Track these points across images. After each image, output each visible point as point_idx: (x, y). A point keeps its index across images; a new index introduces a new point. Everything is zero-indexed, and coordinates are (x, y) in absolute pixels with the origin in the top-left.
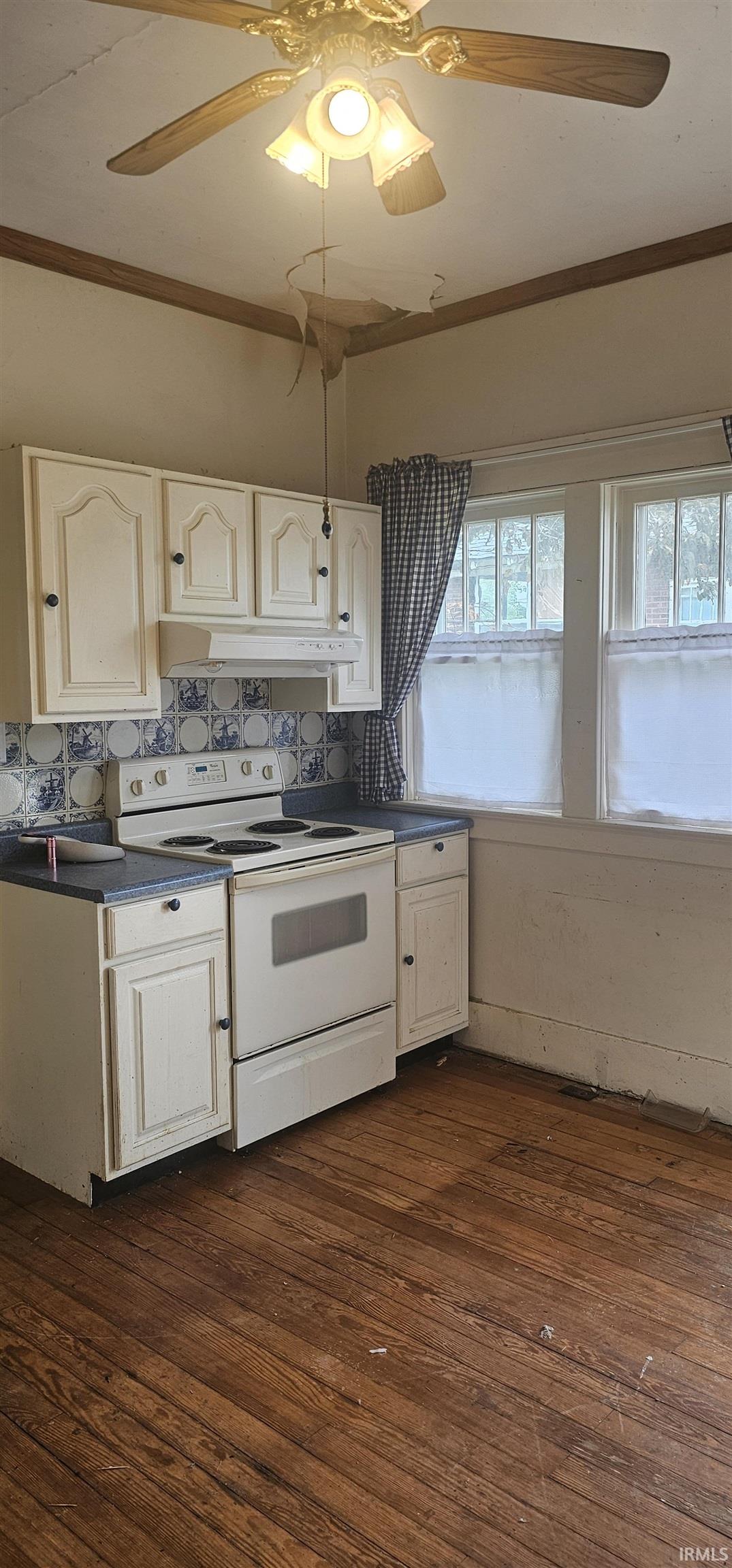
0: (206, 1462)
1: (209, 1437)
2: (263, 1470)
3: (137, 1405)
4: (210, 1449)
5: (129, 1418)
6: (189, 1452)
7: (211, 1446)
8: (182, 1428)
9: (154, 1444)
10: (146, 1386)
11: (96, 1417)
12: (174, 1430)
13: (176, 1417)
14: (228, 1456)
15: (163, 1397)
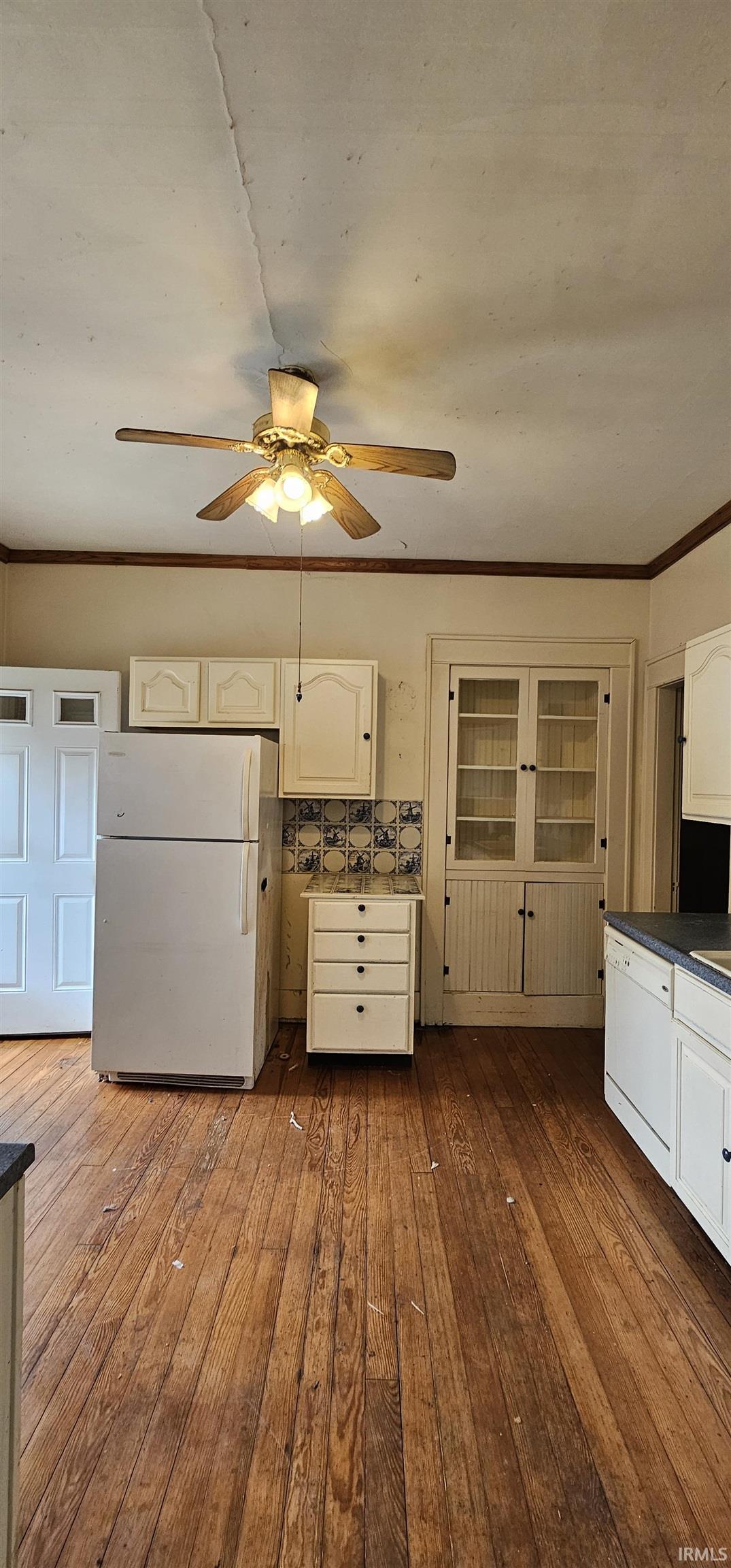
0: (333, 1277)
1: (315, 1288)
2: (316, 1251)
3: (323, 1345)
4: (324, 1282)
5: (337, 1338)
6: (333, 1288)
7: (321, 1283)
8: (321, 1305)
9: (343, 1308)
10: (303, 1356)
11: (352, 1357)
12: (325, 1308)
13: (315, 1315)
14: (321, 1271)
15: (305, 1337)
